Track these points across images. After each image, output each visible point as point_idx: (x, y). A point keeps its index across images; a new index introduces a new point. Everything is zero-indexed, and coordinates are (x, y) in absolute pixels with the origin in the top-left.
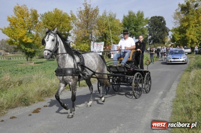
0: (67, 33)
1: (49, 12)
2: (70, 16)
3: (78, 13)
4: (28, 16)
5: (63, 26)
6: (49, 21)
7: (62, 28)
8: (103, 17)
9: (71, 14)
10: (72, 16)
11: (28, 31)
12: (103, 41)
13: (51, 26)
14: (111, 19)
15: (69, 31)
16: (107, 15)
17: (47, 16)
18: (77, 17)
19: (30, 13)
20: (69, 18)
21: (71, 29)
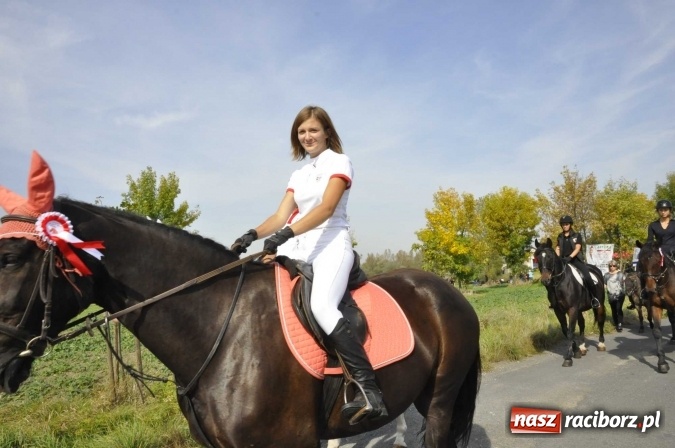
0: (529, 230)
1: (493, 196)
2: (536, 199)
3: (552, 191)
4: (458, 207)
5: (521, 218)
6: (494, 212)
7: (520, 223)
8: (607, 193)
9: (538, 196)
10: (540, 200)
11: (459, 233)
12: (610, 242)
13: (498, 221)
14: (627, 195)
15: (533, 227)
16: (616, 188)
17: (490, 203)
18: (550, 200)
19: (462, 200)
20: (535, 203)
21: (538, 223)
